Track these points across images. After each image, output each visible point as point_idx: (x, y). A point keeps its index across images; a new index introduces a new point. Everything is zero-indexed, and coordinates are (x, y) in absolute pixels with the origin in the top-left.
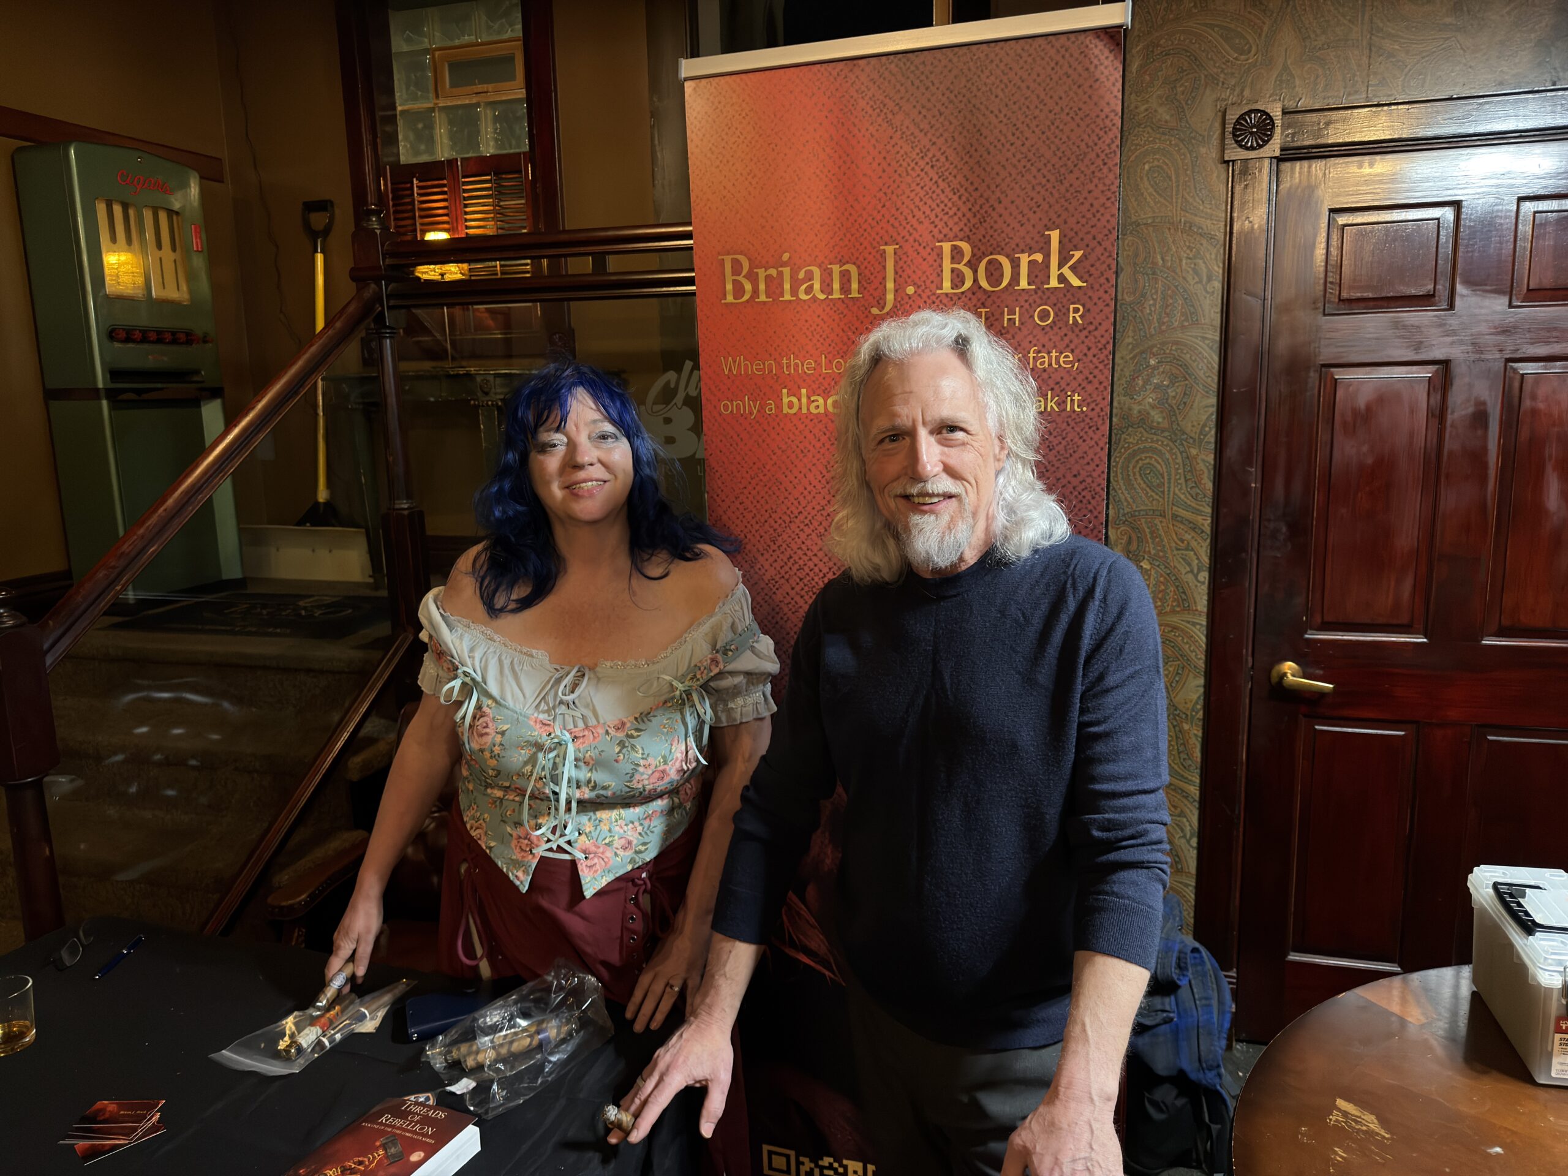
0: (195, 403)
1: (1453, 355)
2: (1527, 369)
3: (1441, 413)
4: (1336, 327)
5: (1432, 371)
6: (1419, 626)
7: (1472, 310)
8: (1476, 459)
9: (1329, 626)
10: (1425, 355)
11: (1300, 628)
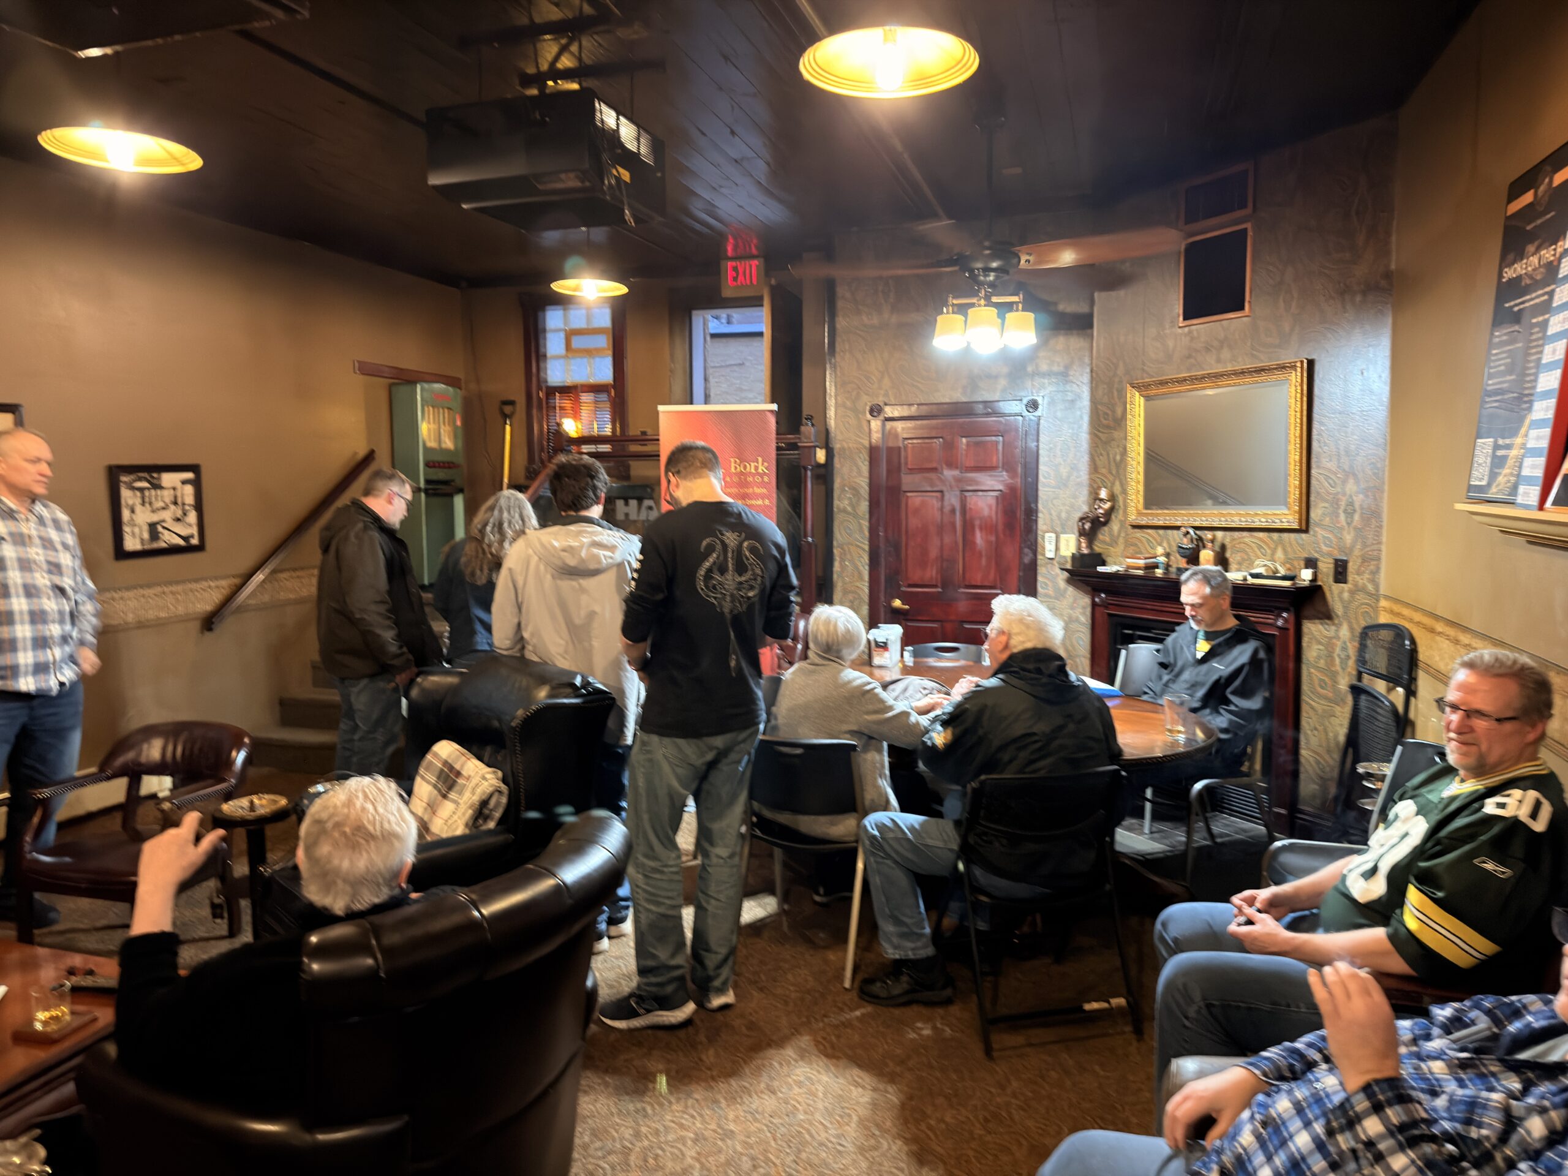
0: (451, 496)
1: (944, 489)
2: (967, 494)
3: (942, 509)
4: (908, 481)
5: (938, 494)
6: (939, 585)
7: (949, 474)
8: (953, 525)
9: (910, 586)
10: (935, 489)
11: (899, 586)
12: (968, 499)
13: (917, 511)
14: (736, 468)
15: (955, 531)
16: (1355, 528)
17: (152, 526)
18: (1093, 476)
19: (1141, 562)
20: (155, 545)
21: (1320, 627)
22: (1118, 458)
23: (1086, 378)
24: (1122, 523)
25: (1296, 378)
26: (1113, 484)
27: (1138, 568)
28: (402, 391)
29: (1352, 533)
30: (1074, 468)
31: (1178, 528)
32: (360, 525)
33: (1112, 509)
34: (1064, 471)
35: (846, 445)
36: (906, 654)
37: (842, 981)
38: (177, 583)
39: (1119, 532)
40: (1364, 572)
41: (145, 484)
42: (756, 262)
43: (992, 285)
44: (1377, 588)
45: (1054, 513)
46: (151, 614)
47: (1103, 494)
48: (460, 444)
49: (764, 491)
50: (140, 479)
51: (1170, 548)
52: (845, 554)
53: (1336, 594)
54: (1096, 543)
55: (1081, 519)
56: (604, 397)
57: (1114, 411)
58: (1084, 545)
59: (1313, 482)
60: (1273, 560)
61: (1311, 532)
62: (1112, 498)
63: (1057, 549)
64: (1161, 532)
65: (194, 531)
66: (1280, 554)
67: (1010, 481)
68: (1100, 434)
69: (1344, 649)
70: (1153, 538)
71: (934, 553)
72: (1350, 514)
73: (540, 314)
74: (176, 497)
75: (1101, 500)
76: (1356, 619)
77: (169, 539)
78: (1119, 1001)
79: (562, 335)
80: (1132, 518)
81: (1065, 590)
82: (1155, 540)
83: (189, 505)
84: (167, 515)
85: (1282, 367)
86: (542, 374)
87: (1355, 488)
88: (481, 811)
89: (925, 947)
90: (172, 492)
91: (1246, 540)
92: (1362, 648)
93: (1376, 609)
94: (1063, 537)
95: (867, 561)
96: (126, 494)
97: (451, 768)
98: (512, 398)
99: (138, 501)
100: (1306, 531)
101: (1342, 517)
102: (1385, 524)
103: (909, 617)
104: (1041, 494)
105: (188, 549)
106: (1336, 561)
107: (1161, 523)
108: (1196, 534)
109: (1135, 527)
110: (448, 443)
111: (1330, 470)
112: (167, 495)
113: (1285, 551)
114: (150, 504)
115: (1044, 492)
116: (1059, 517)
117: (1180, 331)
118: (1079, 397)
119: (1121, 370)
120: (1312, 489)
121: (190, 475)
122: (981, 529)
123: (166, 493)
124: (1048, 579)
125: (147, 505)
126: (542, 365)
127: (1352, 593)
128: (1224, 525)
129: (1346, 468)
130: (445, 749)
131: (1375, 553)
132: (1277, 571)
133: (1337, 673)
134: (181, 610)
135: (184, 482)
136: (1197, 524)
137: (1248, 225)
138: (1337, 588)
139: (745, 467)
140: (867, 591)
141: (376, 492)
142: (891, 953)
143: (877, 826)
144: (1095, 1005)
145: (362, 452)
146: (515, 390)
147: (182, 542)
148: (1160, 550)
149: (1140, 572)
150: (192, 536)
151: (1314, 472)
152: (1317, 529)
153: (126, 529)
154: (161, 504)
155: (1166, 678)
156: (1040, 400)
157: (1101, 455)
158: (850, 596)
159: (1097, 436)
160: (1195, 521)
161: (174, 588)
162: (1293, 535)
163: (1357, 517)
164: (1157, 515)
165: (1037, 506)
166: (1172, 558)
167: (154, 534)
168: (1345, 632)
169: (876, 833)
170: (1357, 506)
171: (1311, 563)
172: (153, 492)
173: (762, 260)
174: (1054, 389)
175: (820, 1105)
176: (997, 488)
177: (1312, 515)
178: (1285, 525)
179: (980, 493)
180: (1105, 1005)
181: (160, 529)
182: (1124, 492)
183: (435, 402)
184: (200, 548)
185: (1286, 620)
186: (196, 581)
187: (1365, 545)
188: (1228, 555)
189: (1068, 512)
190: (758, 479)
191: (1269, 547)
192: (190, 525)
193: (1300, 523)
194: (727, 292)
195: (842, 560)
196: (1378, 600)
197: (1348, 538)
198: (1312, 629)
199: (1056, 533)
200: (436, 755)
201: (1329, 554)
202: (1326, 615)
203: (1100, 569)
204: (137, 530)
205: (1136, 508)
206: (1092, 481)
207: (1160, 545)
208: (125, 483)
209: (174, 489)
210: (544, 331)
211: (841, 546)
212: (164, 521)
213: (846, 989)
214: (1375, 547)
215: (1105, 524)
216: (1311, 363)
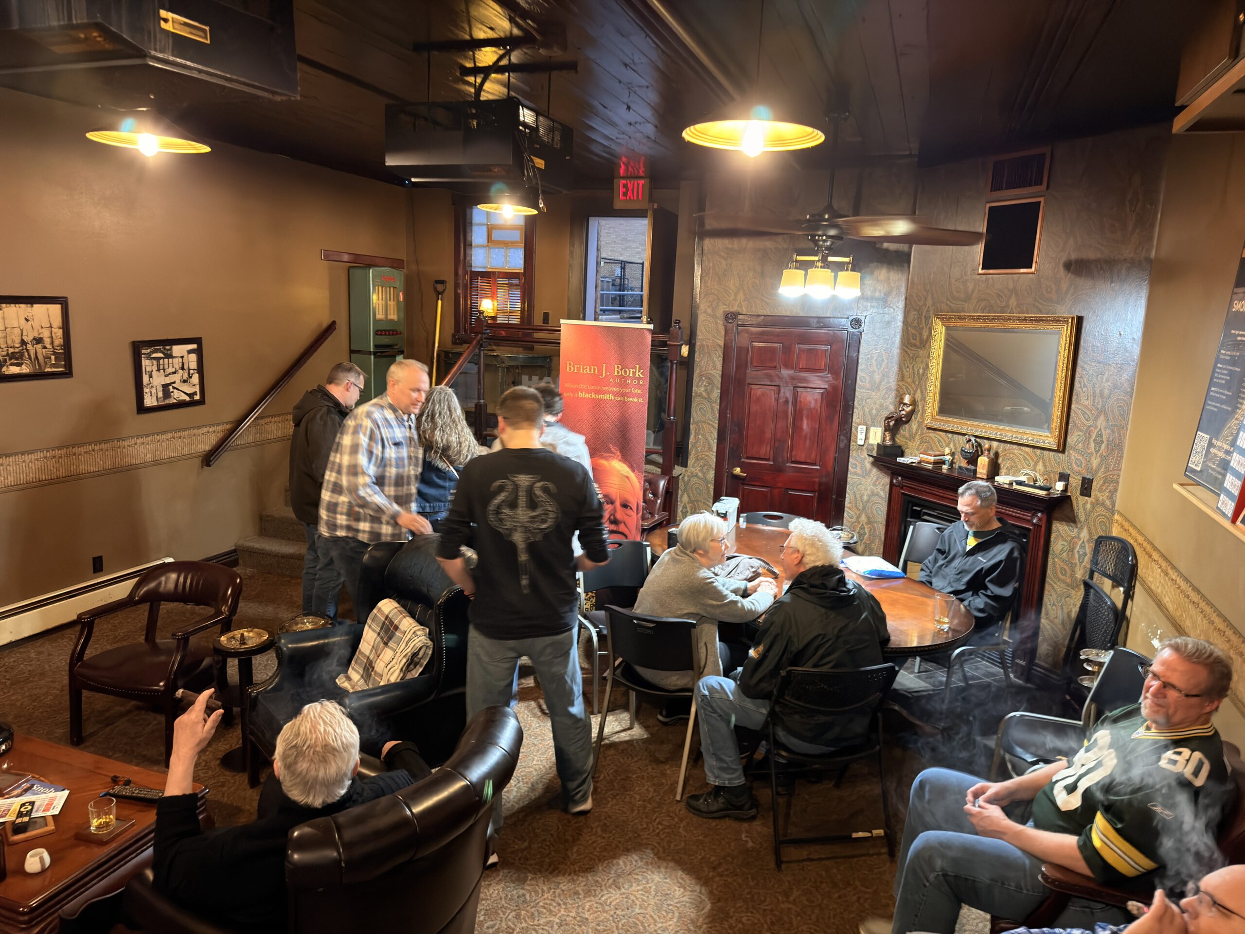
1: (781, 384)
2: (799, 390)
3: (777, 400)
4: (751, 374)
5: (774, 388)
6: (771, 459)
7: (785, 372)
8: (786, 413)
9: (748, 458)
10: (773, 384)
11: (740, 458)
12: (799, 393)
13: (758, 399)
14: (618, 372)
15: (787, 420)
16: (1101, 456)
17: (165, 387)
18: (900, 383)
19: (932, 459)
20: (167, 402)
21: (1066, 528)
22: (921, 371)
23: (901, 305)
24: (920, 424)
25: (1066, 331)
26: (915, 392)
27: (930, 463)
28: (357, 273)
29: (1098, 460)
30: (885, 375)
31: (964, 435)
32: (325, 409)
33: (912, 412)
34: (877, 377)
35: (705, 343)
36: (741, 520)
37: (675, 796)
38: (184, 430)
39: (917, 430)
40: (1104, 491)
41: (161, 355)
42: (641, 182)
43: (827, 248)
44: (1114, 506)
45: (867, 410)
46: (165, 454)
47: (907, 399)
48: (402, 315)
49: (639, 391)
50: (156, 351)
51: (955, 449)
52: (699, 430)
53: (1081, 505)
54: (898, 436)
55: (887, 418)
56: (516, 282)
57: (921, 334)
58: (888, 438)
59: (1072, 414)
60: (1034, 470)
61: (1066, 453)
62: (914, 403)
63: (866, 438)
64: (950, 435)
65: (197, 389)
66: (1040, 466)
67: (834, 382)
68: (908, 350)
69: (1083, 547)
70: (943, 438)
71: (768, 434)
72: (1098, 444)
73: (468, 211)
74: (183, 364)
75: (905, 404)
76: (1095, 525)
77: (178, 396)
78: (880, 832)
79: (485, 228)
80: (928, 421)
81: (870, 471)
82: (944, 441)
83: (194, 370)
84: (177, 378)
85: (1057, 320)
86: (468, 258)
87: (1104, 424)
88: (412, 661)
89: (738, 778)
90: (180, 360)
91: (1016, 452)
92: (1096, 551)
93: (1111, 521)
94: (873, 430)
95: (716, 437)
96: (146, 363)
97: (391, 622)
98: (442, 279)
99: (155, 368)
100: (1063, 452)
101: (1092, 445)
102: (1125, 455)
103: (746, 482)
104: (857, 393)
105: (192, 404)
106: (1084, 479)
107: (949, 429)
108: (976, 442)
109: (929, 428)
110: (393, 316)
111: (1086, 407)
112: (177, 362)
113: (1045, 466)
114: (164, 369)
115: (860, 392)
116: (870, 412)
117: (978, 277)
118: (894, 319)
119: (929, 302)
120: (1071, 420)
121: (194, 346)
122: (807, 417)
123: (176, 360)
124: (858, 461)
125: (162, 371)
126: (468, 251)
127: (1093, 505)
128: (998, 437)
129: (1099, 407)
130: (387, 606)
131: (1115, 477)
132: (1035, 481)
133: (1076, 564)
134: (186, 451)
135: (190, 352)
136: (977, 434)
137: (1042, 199)
138: (1082, 499)
139: (625, 372)
140: (715, 460)
141: (337, 381)
142: (713, 781)
143: (707, 686)
144: (861, 834)
145: (326, 323)
146: (446, 271)
147: (188, 399)
148: (947, 451)
149: (930, 466)
150: (195, 393)
151: (1073, 406)
152: (1071, 452)
153: (146, 390)
154: (171, 370)
155: (940, 562)
156: (862, 318)
157: (908, 367)
158: (701, 463)
159: (906, 352)
160: (976, 431)
161: (182, 434)
162: (1051, 453)
163: (1103, 446)
164: (947, 422)
165: (853, 403)
166: (956, 457)
167: (167, 393)
168: (1084, 534)
169: (707, 693)
170: (1104, 438)
171: (1064, 477)
172: (166, 360)
173: (648, 180)
174: (874, 311)
175: (652, 902)
176: (823, 387)
177: (1069, 439)
178: (1046, 446)
179: (809, 390)
180: (867, 834)
181: (171, 390)
182: (924, 399)
183: (384, 283)
184: (201, 402)
185: (1040, 519)
186: (199, 428)
187: (1107, 470)
188: (1000, 461)
189: (878, 410)
190: (635, 382)
191: (1033, 460)
192: (194, 385)
193: (1059, 446)
194: (618, 205)
195: (697, 434)
196: (1113, 514)
197: (1095, 462)
198: (1059, 528)
199: (867, 425)
200: (380, 609)
201: (1079, 473)
202: (1072, 519)
203: (900, 460)
204: (154, 390)
205: (932, 413)
206: (899, 387)
207: (948, 446)
208: (144, 354)
209: (182, 357)
210: (471, 224)
211: (697, 423)
212: (174, 383)
213: (677, 801)
214: (1116, 472)
215: (907, 422)
216: (1080, 320)
